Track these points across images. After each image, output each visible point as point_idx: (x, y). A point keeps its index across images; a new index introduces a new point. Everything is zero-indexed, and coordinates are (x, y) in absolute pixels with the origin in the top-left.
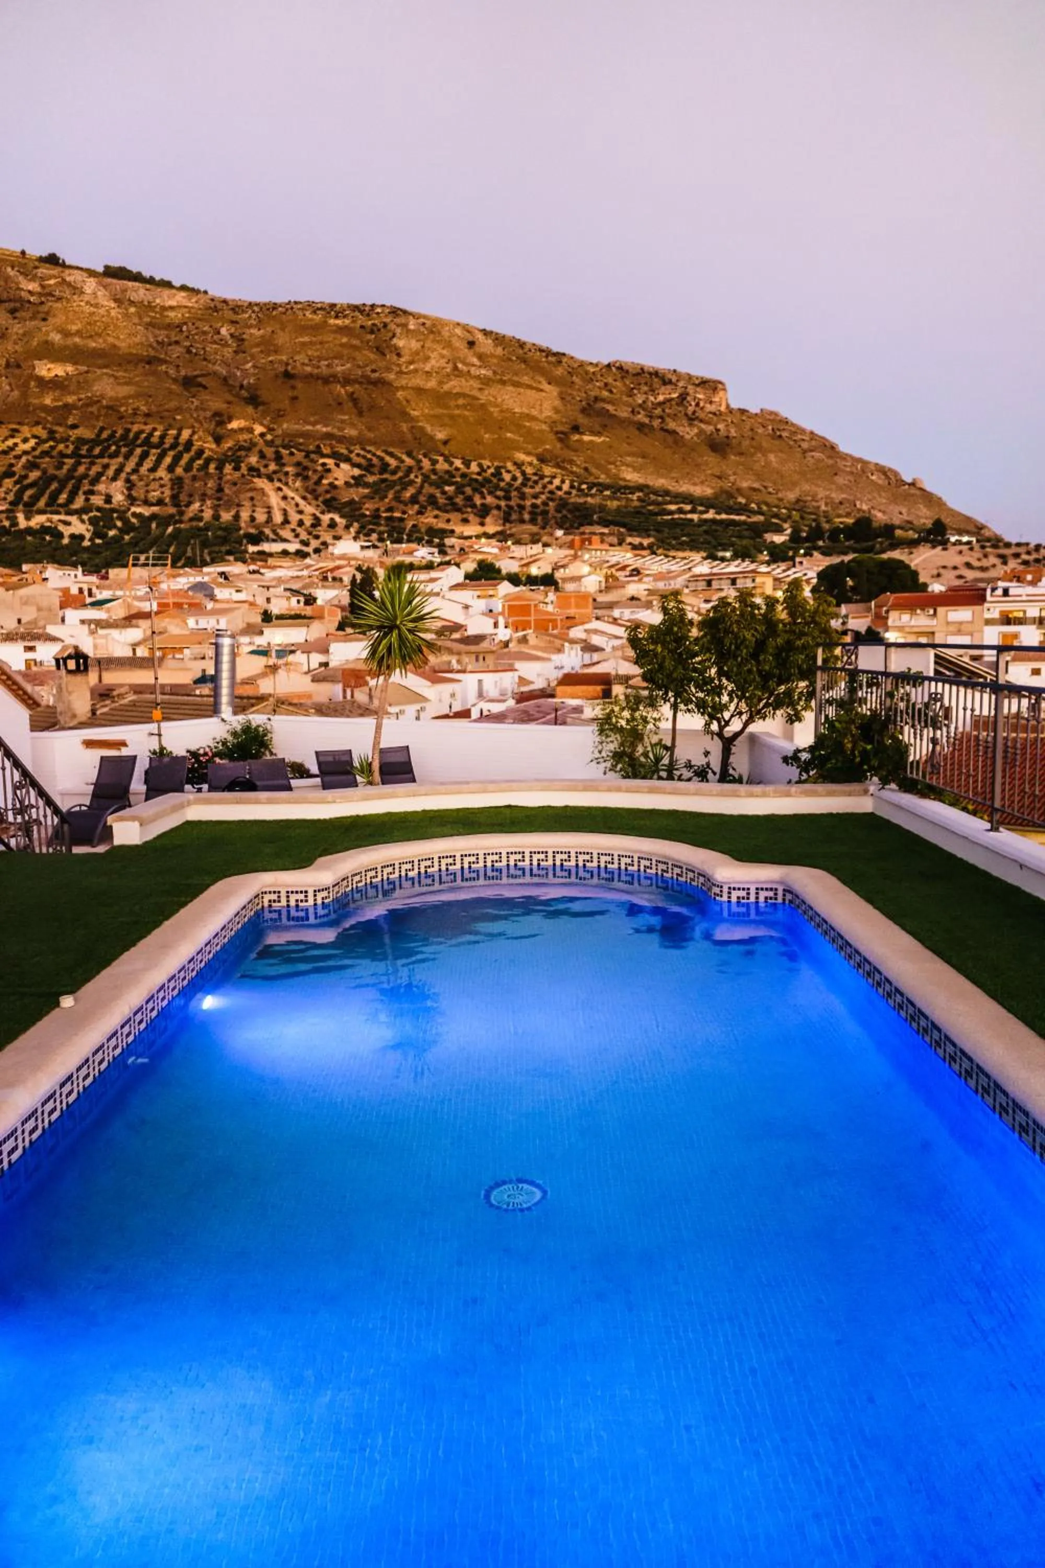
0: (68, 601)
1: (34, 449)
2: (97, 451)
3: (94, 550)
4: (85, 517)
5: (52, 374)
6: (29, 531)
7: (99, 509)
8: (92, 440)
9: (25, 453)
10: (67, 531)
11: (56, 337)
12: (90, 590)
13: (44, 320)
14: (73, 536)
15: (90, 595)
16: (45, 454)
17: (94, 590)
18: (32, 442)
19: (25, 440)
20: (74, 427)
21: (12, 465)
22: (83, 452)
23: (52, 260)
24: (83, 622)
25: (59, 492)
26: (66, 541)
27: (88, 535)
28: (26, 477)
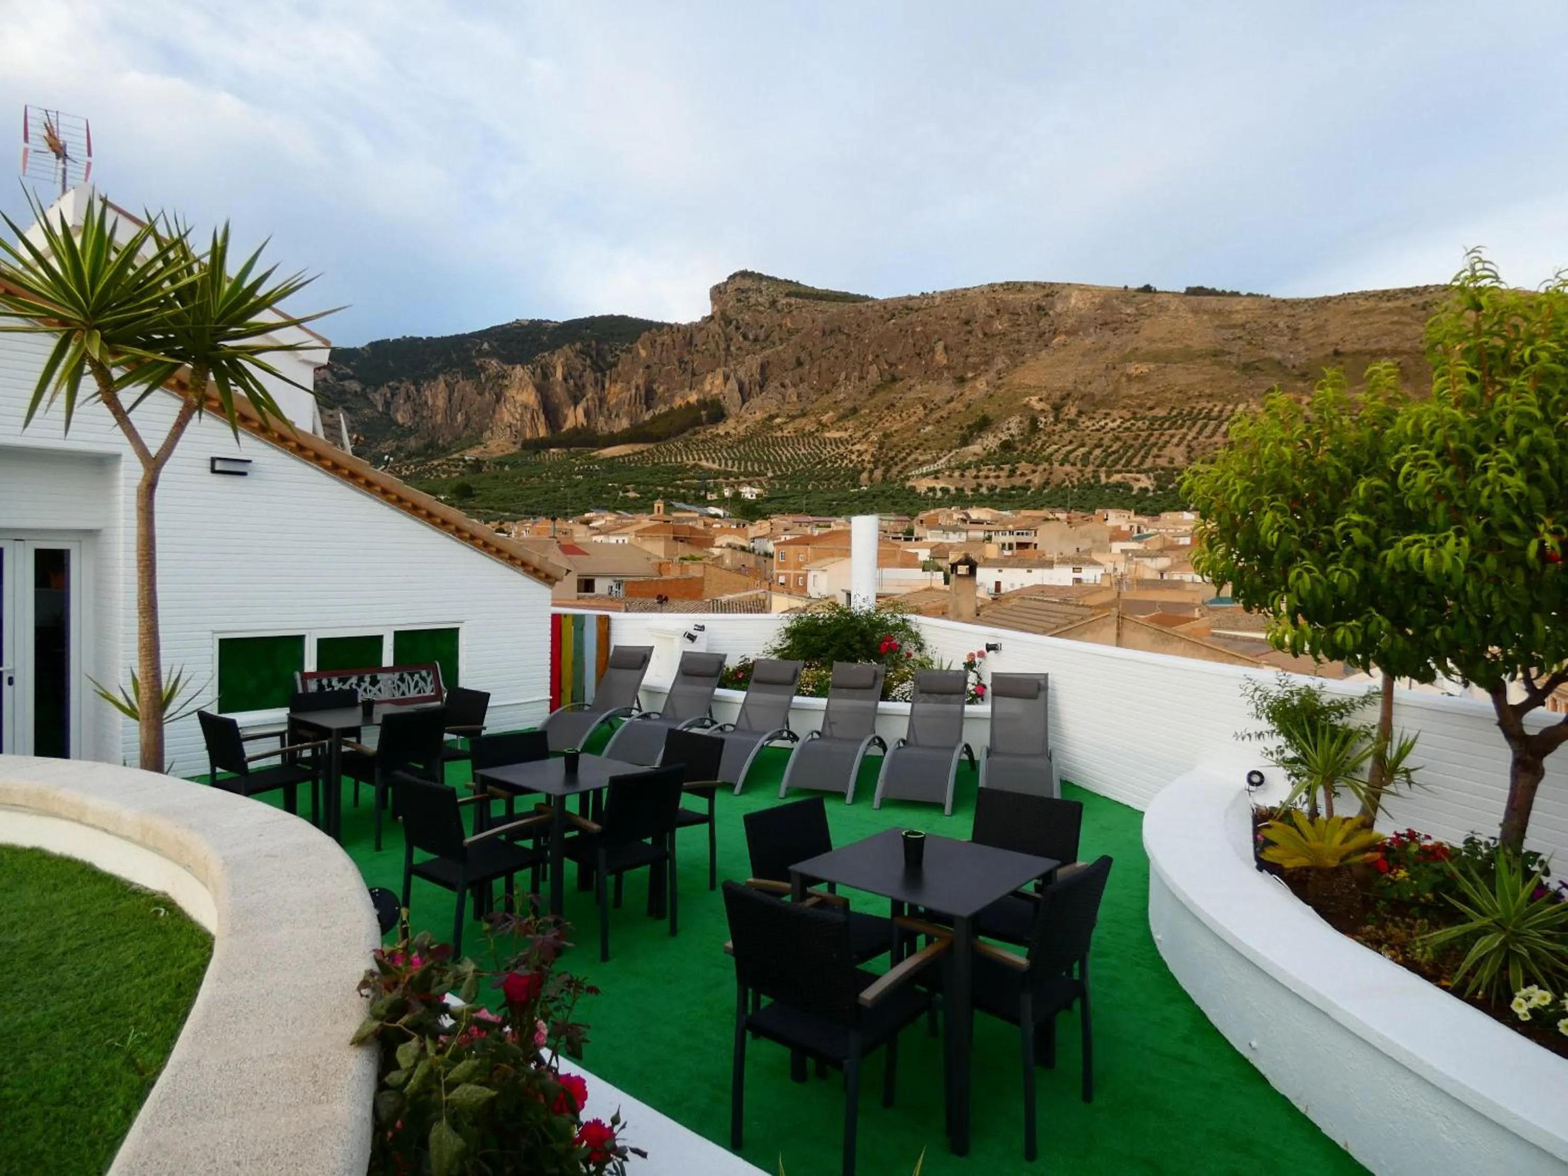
0: (1118, 535)
1: (1119, 427)
2: (1166, 425)
3: (1155, 499)
4: (1151, 475)
5: (1139, 372)
6: (1107, 486)
7: (1163, 469)
8: (1164, 417)
9: (1113, 429)
10: (1136, 486)
11: (1144, 344)
12: (1139, 528)
13: (1137, 332)
14: (1141, 489)
15: (1139, 531)
16: (1127, 429)
17: (1142, 528)
18: (1119, 422)
19: (1114, 421)
20: (1151, 408)
21: (1101, 439)
22: (1156, 427)
23: (1147, 289)
24: (1123, 551)
25: (1134, 456)
26: (1134, 493)
27: (1151, 488)
28: (1110, 447)
